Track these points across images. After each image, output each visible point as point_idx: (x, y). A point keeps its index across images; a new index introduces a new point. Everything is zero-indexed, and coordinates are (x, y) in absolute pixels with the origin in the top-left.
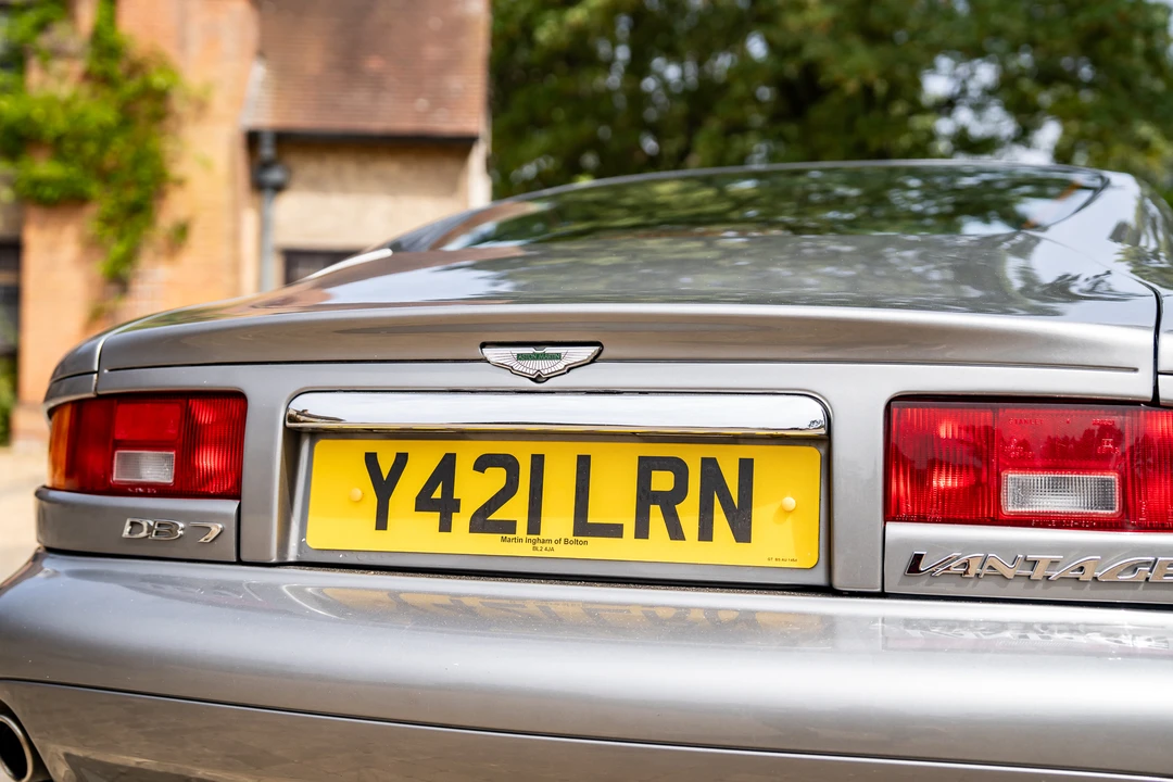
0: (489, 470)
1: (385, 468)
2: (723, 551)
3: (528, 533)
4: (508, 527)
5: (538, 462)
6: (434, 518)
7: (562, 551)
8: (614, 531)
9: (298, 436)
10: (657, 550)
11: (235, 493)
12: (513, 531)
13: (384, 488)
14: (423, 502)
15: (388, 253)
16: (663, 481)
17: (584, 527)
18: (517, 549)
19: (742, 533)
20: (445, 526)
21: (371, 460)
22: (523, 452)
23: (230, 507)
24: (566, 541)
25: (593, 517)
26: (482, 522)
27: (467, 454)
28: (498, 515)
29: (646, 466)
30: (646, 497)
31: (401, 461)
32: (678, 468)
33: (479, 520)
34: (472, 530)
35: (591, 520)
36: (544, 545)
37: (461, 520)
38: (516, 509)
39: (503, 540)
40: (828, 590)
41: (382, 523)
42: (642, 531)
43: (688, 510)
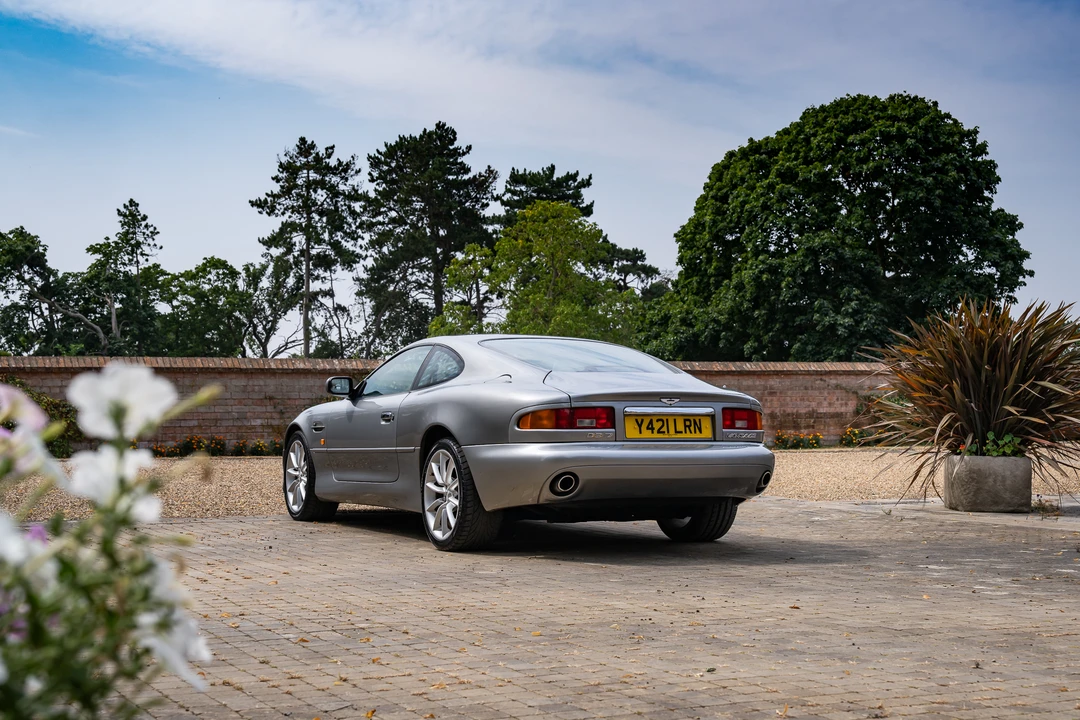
0: (659, 422)
1: (640, 422)
2: (698, 435)
3: (667, 433)
4: (663, 433)
5: (667, 420)
6: (649, 431)
7: (673, 436)
8: (681, 432)
9: (627, 415)
10: (688, 435)
11: (615, 428)
13: (640, 426)
14: (648, 428)
16: (688, 423)
17: (676, 432)
18: (666, 436)
19: (701, 432)
20: (652, 433)
21: (637, 421)
22: (664, 419)
23: (614, 431)
24: (674, 434)
25: (678, 429)
26: (659, 432)
27: (655, 418)
28: (661, 430)
29: (685, 420)
30: (686, 426)
31: (642, 421)
32: (690, 421)
34: (657, 433)
36: (670, 436)
37: (655, 431)
38: (664, 429)
39: (663, 435)
40: (715, 441)
41: (640, 432)
42: (685, 433)
43: (692, 428)
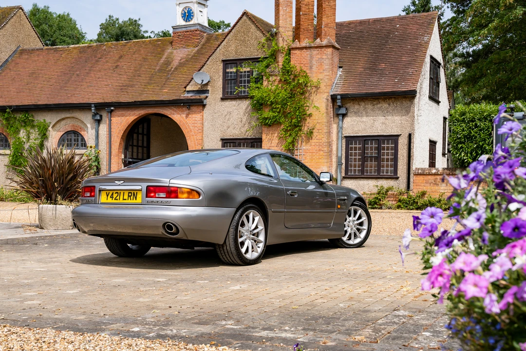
2: (134, 201)
6: (111, 199)
8: (126, 199)
9: (100, 191)
10: (129, 201)
11: (94, 197)
13: (107, 196)
14: (111, 197)
17: (123, 199)
18: (118, 201)
19: (136, 200)
21: (107, 193)
22: (119, 192)
29: (129, 193)
30: (129, 196)
32: (131, 193)
37: (114, 199)
38: (118, 198)
41: (107, 199)
43: (132, 197)
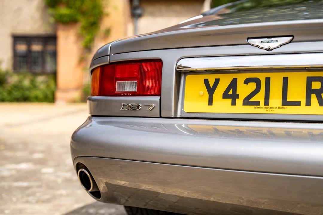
0: (250, 84)
1: (211, 85)
3: (265, 105)
4: (257, 103)
5: (268, 80)
6: (230, 101)
7: (277, 111)
8: (298, 104)
10: (314, 110)
11: (159, 94)
12: (259, 105)
13: (211, 91)
14: (225, 95)
15: (201, 16)
16: (316, 85)
17: (285, 102)
20: (234, 103)
21: (206, 81)
23: (157, 99)
24: (279, 108)
25: (289, 99)
26: (247, 102)
27: (241, 78)
28: (253, 99)
29: (310, 80)
30: (309, 91)
31: (217, 81)
33: (246, 101)
34: (243, 105)
35: (288, 100)
36: (271, 109)
37: (239, 101)
38: (260, 97)
39: (255, 108)
41: (210, 103)
42: (308, 103)
